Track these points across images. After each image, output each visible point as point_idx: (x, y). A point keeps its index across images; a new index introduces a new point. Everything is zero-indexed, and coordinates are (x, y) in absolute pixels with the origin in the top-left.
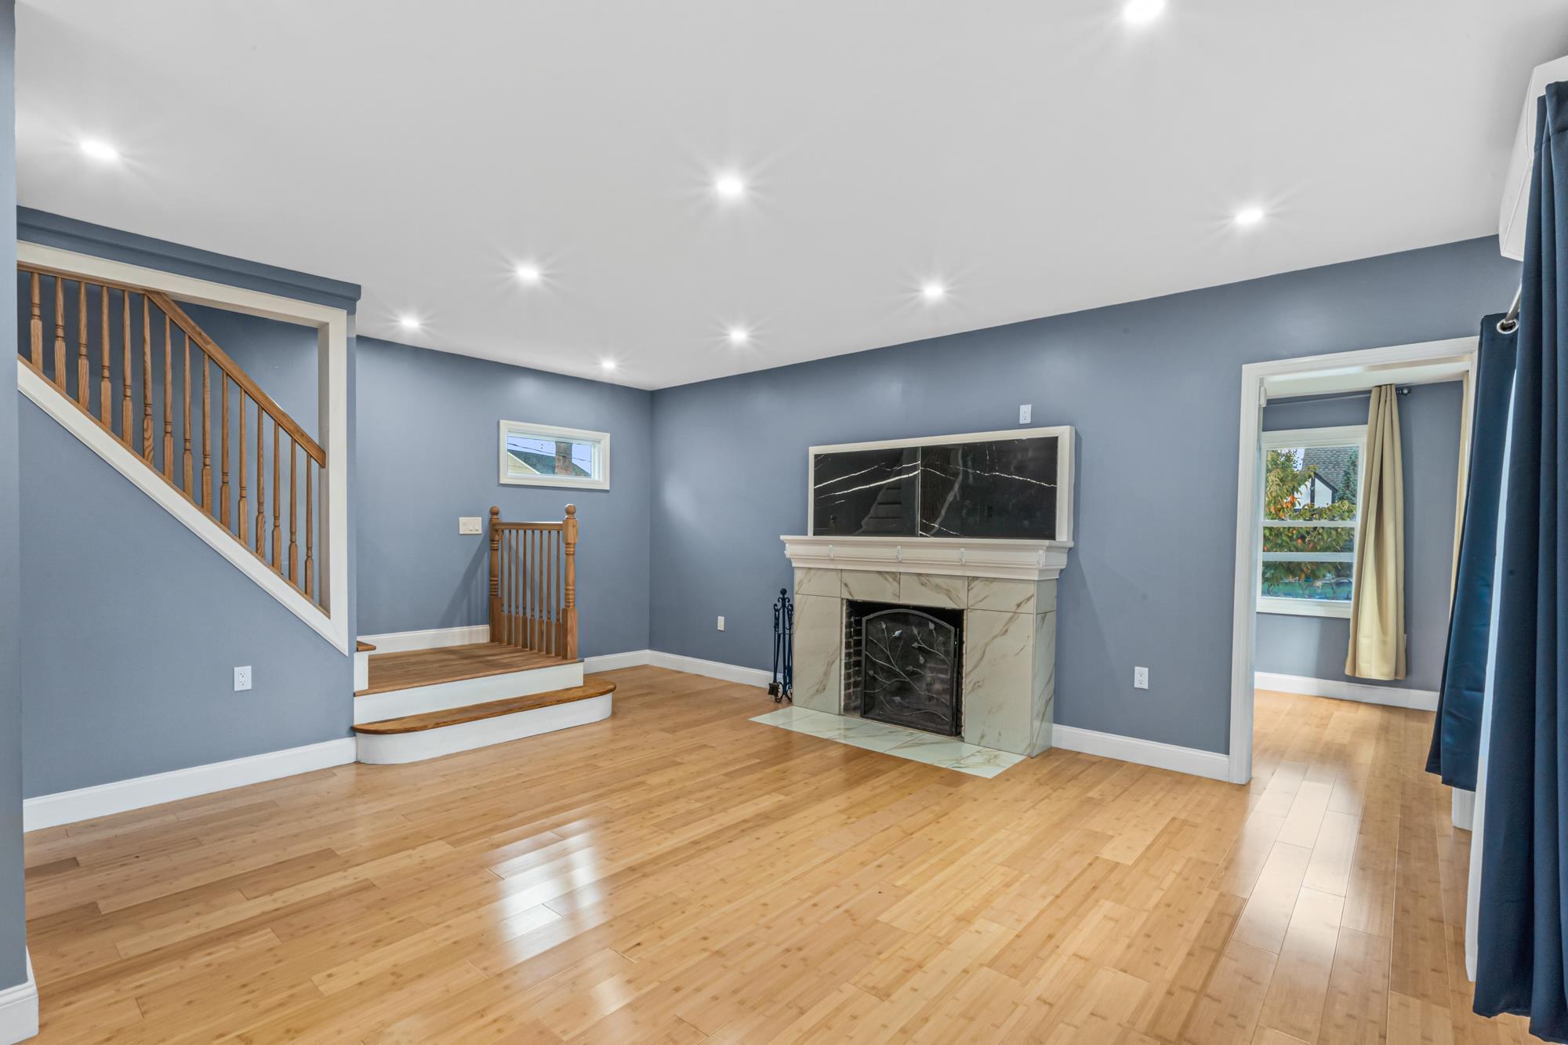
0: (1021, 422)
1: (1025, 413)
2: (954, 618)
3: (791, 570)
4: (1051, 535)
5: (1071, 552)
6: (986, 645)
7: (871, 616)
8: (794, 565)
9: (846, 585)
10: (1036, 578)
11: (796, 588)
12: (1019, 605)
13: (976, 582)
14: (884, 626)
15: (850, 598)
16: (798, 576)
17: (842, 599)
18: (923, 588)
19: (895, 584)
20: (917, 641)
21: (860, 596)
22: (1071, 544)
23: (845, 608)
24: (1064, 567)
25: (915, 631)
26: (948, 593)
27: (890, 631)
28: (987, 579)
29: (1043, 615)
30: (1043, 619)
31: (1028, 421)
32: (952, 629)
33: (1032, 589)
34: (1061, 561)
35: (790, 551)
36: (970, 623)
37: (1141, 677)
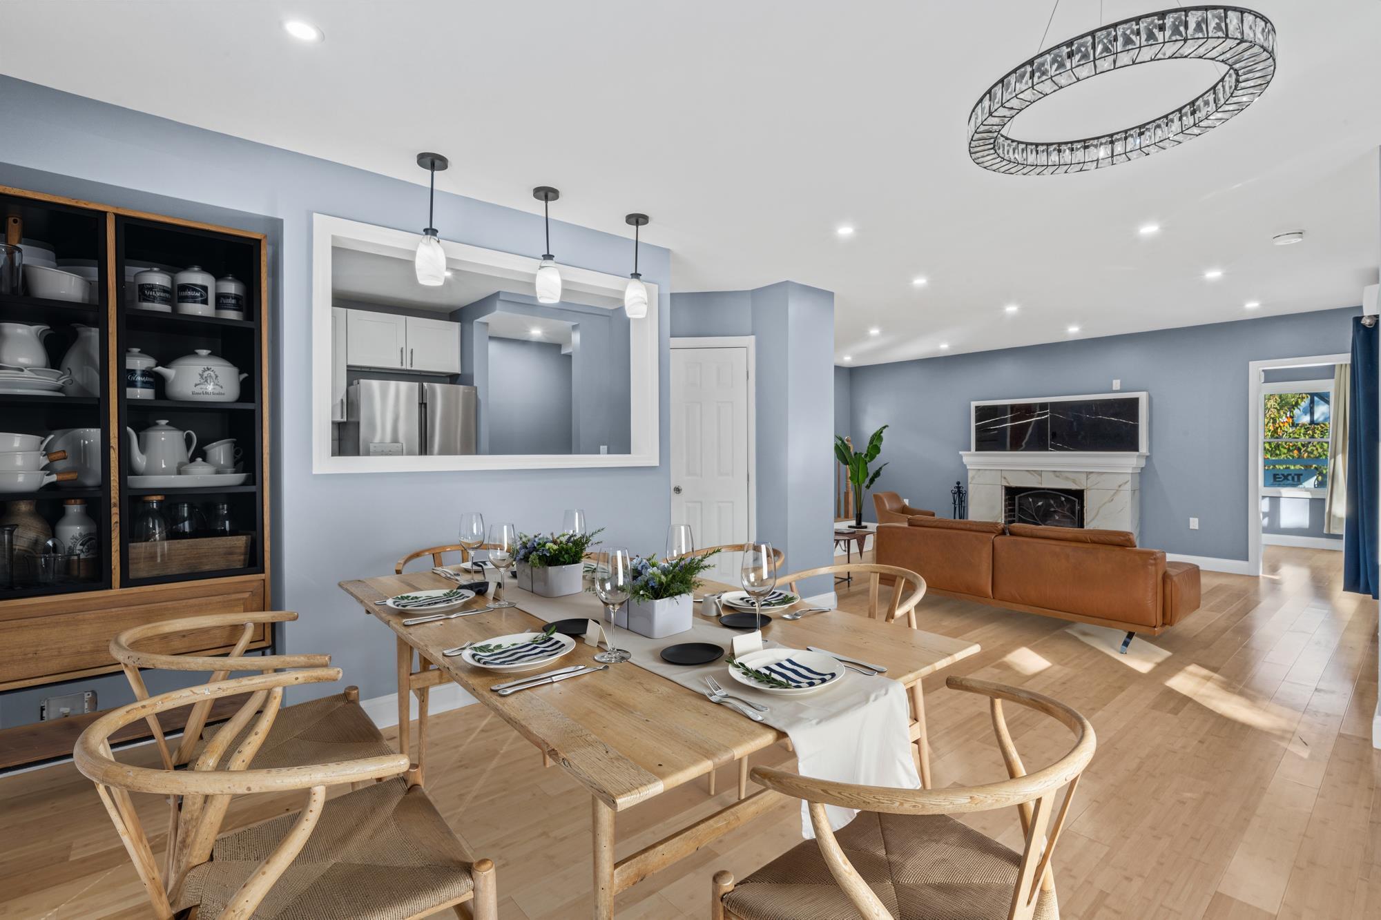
0: (1114, 389)
1: (1116, 384)
2: (1079, 494)
3: (966, 471)
4: (1137, 449)
5: (1148, 458)
6: (1100, 508)
7: (1022, 495)
8: (968, 468)
9: (1005, 478)
10: (1131, 472)
11: (969, 481)
12: (1120, 486)
13: (1092, 475)
14: (1031, 500)
15: (1007, 485)
16: (970, 474)
17: (1002, 486)
18: (1058, 479)
19: (1039, 478)
20: (1053, 507)
21: (1014, 484)
22: (1148, 454)
23: (1003, 491)
24: (1143, 466)
25: (1052, 502)
26: (1074, 481)
27: (1035, 502)
28: (1099, 473)
29: (1134, 491)
30: (1134, 493)
31: (1119, 388)
32: (1077, 500)
33: (1129, 477)
34: (1143, 463)
35: (965, 460)
36: (1087, 496)
37: (1194, 523)
